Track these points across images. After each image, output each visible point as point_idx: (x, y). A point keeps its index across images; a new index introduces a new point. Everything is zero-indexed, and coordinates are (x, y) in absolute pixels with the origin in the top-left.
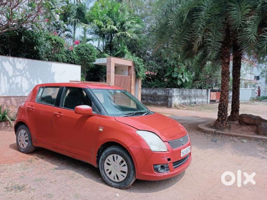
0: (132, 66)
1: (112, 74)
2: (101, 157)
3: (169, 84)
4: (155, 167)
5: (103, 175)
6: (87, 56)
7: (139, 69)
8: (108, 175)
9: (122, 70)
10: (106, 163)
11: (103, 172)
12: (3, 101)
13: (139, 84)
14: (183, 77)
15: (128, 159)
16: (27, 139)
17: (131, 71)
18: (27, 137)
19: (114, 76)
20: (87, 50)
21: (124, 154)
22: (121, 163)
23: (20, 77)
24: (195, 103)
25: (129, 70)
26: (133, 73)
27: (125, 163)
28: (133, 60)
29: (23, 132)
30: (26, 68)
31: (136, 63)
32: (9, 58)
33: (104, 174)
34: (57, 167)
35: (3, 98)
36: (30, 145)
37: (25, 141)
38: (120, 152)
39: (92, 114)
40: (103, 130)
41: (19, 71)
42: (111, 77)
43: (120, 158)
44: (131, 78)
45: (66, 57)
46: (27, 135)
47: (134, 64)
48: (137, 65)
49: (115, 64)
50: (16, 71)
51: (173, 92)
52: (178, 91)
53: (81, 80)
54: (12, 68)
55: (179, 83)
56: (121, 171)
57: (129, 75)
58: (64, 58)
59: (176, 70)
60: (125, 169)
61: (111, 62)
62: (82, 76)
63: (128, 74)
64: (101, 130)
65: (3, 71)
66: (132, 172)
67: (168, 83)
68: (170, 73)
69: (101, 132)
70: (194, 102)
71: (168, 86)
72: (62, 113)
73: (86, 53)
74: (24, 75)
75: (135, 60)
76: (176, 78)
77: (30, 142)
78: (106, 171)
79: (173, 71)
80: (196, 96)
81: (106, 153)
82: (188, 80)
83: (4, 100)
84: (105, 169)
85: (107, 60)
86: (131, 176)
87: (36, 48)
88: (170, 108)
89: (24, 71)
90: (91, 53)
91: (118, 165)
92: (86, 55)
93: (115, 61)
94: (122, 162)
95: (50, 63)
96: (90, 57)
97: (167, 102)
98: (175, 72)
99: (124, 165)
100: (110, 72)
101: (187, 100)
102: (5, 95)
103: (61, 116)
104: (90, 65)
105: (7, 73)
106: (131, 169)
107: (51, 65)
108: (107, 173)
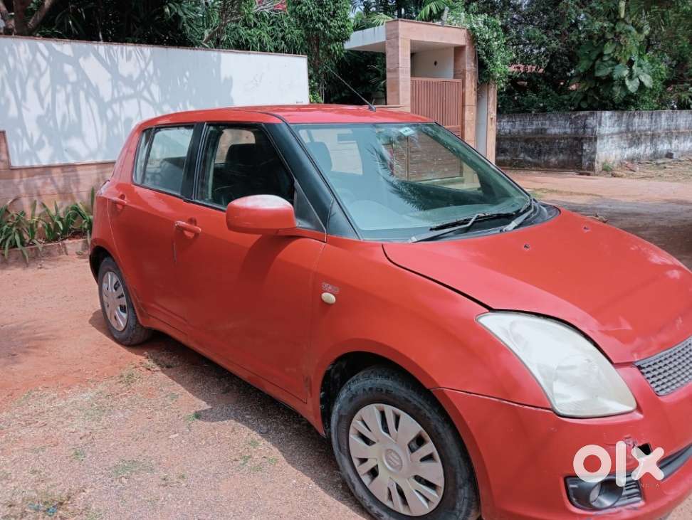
0: (467, 47)
1: (401, 76)
2: (337, 407)
3: (585, 99)
4: (571, 486)
5: (348, 475)
6: (324, 22)
7: (489, 54)
8: (366, 479)
9: (436, 63)
10: (356, 432)
11: (346, 462)
12: (95, 177)
13: (491, 101)
14: (631, 75)
15: (443, 435)
16: (124, 301)
17: (464, 64)
18: (122, 296)
19: (409, 84)
21: (428, 415)
22: (414, 445)
23: (134, 102)
24: (669, 155)
25: (455, 60)
26: (469, 66)
27: (429, 448)
28: (468, 26)
29: (111, 278)
30: (149, 73)
31: (478, 34)
32: (96, 46)
33: (349, 470)
35: (95, 167)
36: (132, 322)
37: (119, 308)
38: (407, 400)
39: (294, 228)
40: (337, 300)
41: (129, 81)
42: (401, 84)
43: (411, 427)
44: (464, 86)
46: (121, 290)
47: (473, 37)
48: (484, 40)
49: (411, 41)
50: (120, 83)
51: (600, 124)
52: (616, 118)
53: (311, 102)
54: (109, 76)
55: (618, 93)
56: (418, 479)
57: (455, 76)
58: (266, 38)
59: (608, 49)
60: (435, 471)
61: (397, 37)
62: (312, 90)
63: (455, 71)
64: (329, 297)
65: (85, 86)
66: (464, 492)
67: (581, 97)
68: (591, 63)
70: (665, 153)
71: (584, 105)
72: (198, 221)
73: (319, 12)
74: (146, 94)
75: (477, 24)
76: (609, 80)
77: (131, 310)
78: (356, 462)
79: (601, 55)
80: (670, 135)
81: (354, 396)
82: (648, 81)
83: (98, 174)
84: (355, 455)
85: (387, 31)
86: (458, 506)
88: (588, 174)
89: (142, 84)
90: (334, 12)
91: (404, 454)
92: (319, 20)
93: (412, 32)
94: (420, 441)
95: (214, 54)
96: (332, 24)
97: (580, 157)
98: (606, 58)
99: (430, 457)
100: (396, 71)
101: (643, 147)
102: (99, 160)
103: (197, 234)
104: (335, 53)
105: (96, 90)
106: (460, 481)
107: (219, 58)
108: (363, 469)
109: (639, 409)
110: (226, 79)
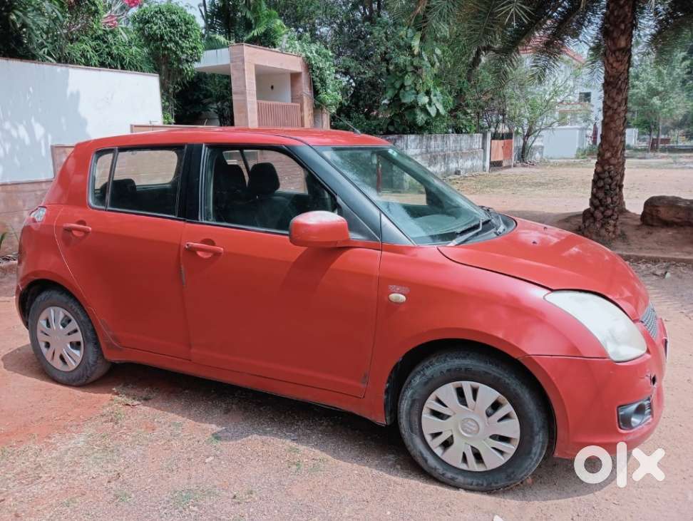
0: (303, 74)
1: (249, 99)
2: (409, 393)
3: (392, 123)
4: (621, 413)
5: (421, 452)
6: (177, 43)
7: (323, 81)
8: (439, 451)
9: (272, 87)
10: (429, 411)
11: (418, 441)
13: (325, 123)
14: (430, 103)
15: (522, 395)
16: (78, 337)
17: (302, 89)
18: (76, 331)
19: (256, 106)
20: (173, 24)
21: (507, 381)
22: (490, 411)
24: (457, 173)
25: (292, 86)
26: (305, 90)
27: (507, 408)
28: (304, 55)
29: (55, 314)
31: (313, 62)
33: (421, 447)
34: (214, 428)
36: (91, 359)
37: (69, 346)
38: (486, 373)
39: (348, 240)
40: (407, 299)
42: (249, 107)
43: (488, 394)
44: (302, 110)
45: (97, 51)
46: (74, 325)
47: (309, 66)
48: (318, 68)
49: (256, 66)
51: (407, 147)
52: (418, 141)
53: (164, 123)
55: (421, 118)
56: (494, 437)
57: (293, 100)
58: (90, 54)
59: (409, 81)
60: (512, 428)
61: (243, 61)
62: (164, 109)
63: (292, 96)
64: (398, 297)
66: (540, 438)
67: (388, 121)
68: (396, 92)
69: (398, 304)
70: (454, 170)
71: (391, 129)
73: (171, 33)
75: (311, 52)
76: (412, 107)
77: (91, 348)
78: (428, 438)
79: (403, 86)
80: (459, 154)
81: (430, 380)
82: (442, 111)
84: (427, 432)
85: (231, 54)
86: (534, 450)
87: (17, 15)
88: (400, 192)
90: (186, 33)
91: (481, 420)
92: (171, 40)
93: (255, 57)
94: (497, 406)
95: (60, 69)
96: (184, 45)
97: (392, 176)
98: (408, 89)
99: (507, 417)
100: (243, 93)
101: (439, 166)
103: (217, 254)
104: (187, 73)
106: (536, 429)
108: (435, 444)
109: (648, 351)
110: (72, 94)
